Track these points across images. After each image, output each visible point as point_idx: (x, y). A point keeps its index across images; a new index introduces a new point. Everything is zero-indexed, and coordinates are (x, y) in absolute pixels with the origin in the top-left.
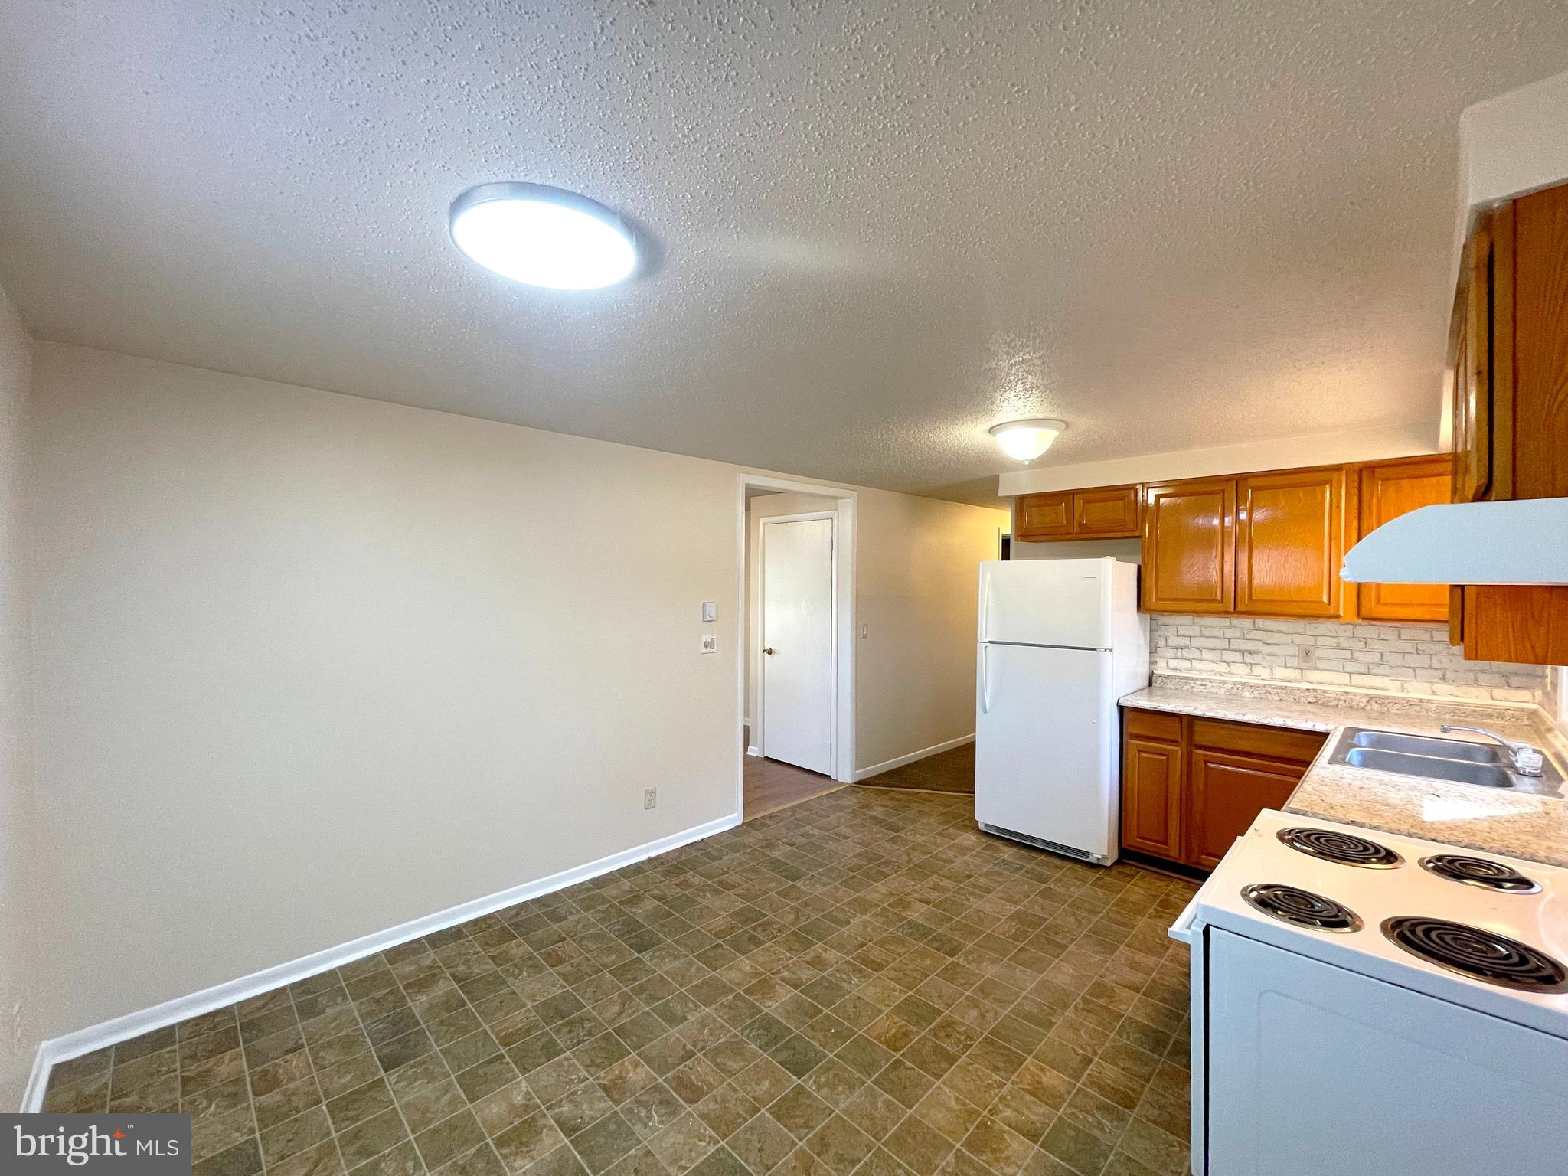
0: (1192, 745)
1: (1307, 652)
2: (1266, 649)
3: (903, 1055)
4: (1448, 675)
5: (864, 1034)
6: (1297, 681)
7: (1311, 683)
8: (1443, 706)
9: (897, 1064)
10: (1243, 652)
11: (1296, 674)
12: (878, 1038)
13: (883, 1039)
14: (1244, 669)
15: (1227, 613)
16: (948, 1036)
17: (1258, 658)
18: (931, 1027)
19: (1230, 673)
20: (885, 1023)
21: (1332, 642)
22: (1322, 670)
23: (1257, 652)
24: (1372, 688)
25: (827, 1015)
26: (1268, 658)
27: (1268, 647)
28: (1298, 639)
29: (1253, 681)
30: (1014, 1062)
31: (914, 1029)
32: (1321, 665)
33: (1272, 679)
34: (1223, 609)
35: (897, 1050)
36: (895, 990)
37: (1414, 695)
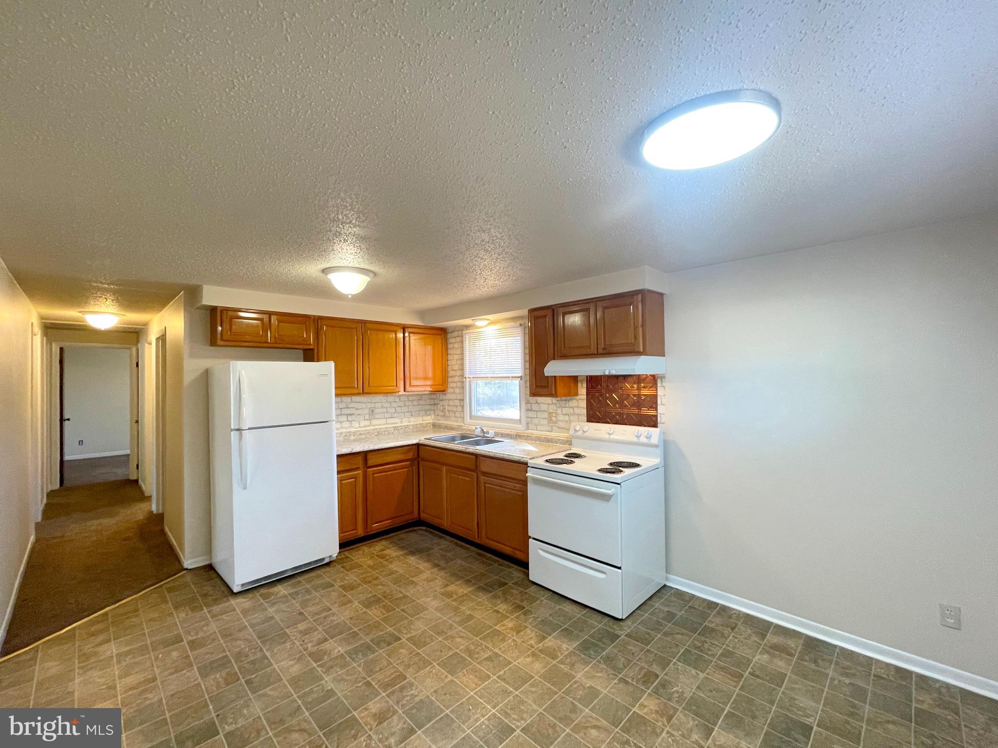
0: (366, 466)
1: (372, 411)
2: (356, 412)
4: (413, 413)
6: (369, 426)
7: (374, 426)
8: (414, 426)
10: (347, 415)
11: (367, 423)
14: (347, 424)
15: (359, 394)
17: (354, 417)
19: (342, 428)
21: (380, 405)
22: (378, 419)
23: (353, 414)
24: (394, 424)
26: (358, 416)
27: (357, 411)
28: (369, 405)
29: (353, 430)
32: (377, 416)
33: (360, 427)
34: (358, 392)
37: (405, 424)
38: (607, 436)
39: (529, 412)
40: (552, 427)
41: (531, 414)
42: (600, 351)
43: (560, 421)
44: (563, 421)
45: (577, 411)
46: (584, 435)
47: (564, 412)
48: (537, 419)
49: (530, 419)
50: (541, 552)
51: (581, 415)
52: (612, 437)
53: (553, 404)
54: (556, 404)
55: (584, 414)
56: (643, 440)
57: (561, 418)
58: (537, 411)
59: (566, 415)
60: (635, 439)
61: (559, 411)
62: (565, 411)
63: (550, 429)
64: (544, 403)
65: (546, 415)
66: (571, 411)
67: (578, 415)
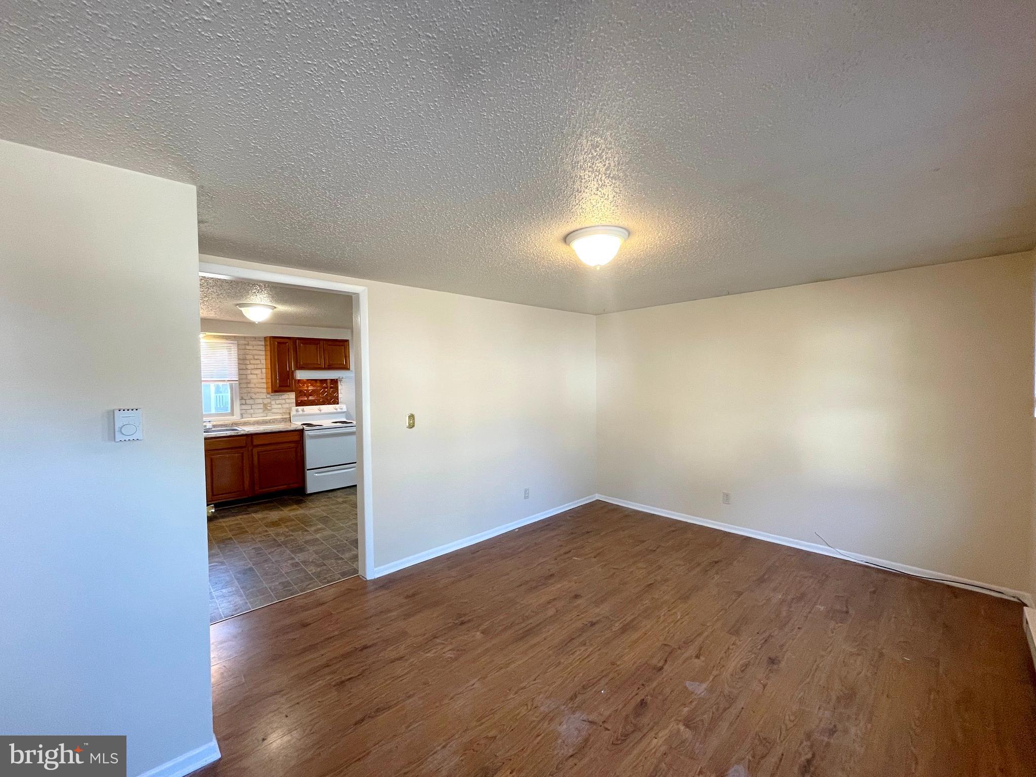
39: (243, 406)
40: (267, 413)
41: (244, 407)
43: (273, 409)
44: (277, 409)
45: (288, 401)
48: (252, 410)
49: (245, 411)
50: (315, 475)
51: (291, 403)
53: (267, 398)
54: (270, 398)
55: (293, 403)
56: (339, 410)
57: (276, 406)
58: (251, 404)
59: (279, 404)
60: (335, 411)
61: (273, 402)
62: (278, 402)
63: (265, 415)
64: (258, 398)
65: (262, 406)
66: (284, 401)
67: (289, 403)
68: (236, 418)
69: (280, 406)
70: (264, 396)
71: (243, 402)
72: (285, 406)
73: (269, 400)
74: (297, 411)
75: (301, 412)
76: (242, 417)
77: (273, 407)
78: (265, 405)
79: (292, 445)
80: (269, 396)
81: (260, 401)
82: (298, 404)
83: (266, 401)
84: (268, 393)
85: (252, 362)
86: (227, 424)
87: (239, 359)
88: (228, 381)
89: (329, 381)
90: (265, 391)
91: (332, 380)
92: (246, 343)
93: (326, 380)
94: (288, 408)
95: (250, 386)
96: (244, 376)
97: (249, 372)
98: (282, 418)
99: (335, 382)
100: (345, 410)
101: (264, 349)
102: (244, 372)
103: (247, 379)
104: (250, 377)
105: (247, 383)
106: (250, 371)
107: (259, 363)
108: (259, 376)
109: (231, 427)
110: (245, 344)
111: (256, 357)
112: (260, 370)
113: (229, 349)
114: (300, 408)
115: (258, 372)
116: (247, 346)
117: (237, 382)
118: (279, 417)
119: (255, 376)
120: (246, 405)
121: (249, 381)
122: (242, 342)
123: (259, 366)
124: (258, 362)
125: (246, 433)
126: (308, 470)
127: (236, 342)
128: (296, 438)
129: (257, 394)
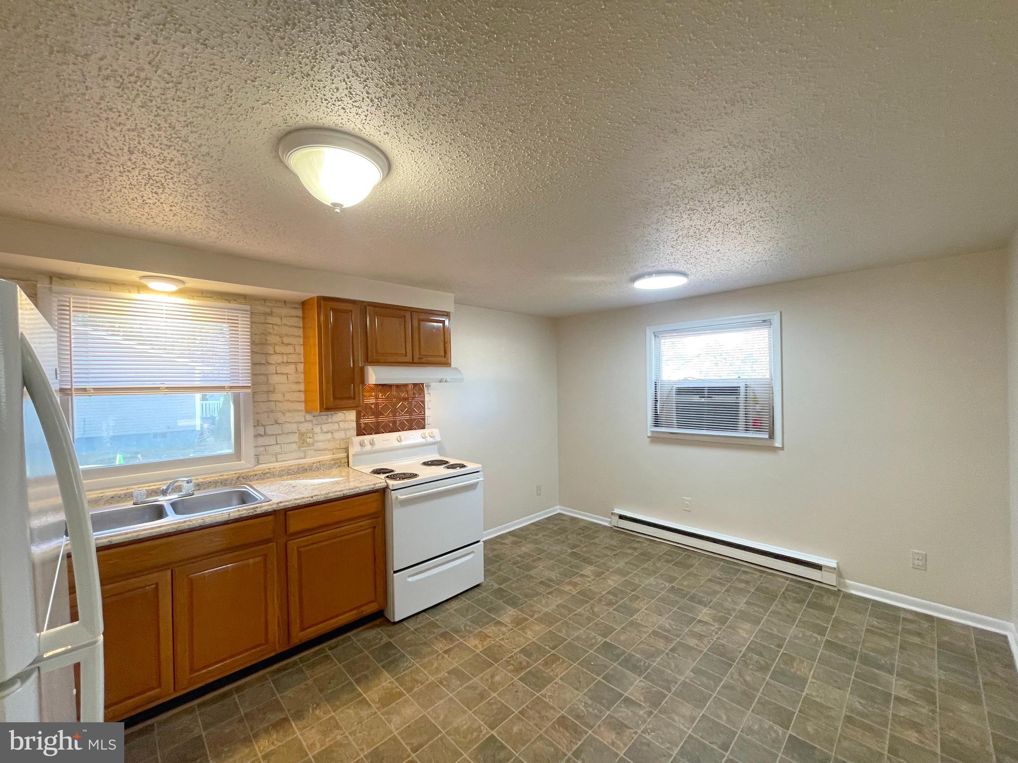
3: (550, 652)
5: (572, 663)
9: (553, 648)
12: (564, 661)
13: (561, 660)
16: (520, 663)
18: (529, 669)
20: (559, 671)
25: (598, 675)
30: (488, 651)
31: (541, 667)
35: (554, 655)
36: (550, 697)
38: (399, 444)
39: (259, 438)
40: (305, 452)
41: (261, 441)
42: (416, 360)
43: (317, 442)
44: (324, 441)
45: (343, 426)
46: (364, 450)
47: (325, 430)
48: (279, 446)
49: (262, 449)
50: (410, 579)
51: (349, 429)
52: (403, 443)
54: (312, 421)
55: (353, 428)
57: (321, 437)
58: (276, 435)
59: (328, 432)
61: (317, 429)
62: (325, 428)
63: (302, 455)
64: (290, 422)
65: (295, 438)
66: (336, 426)
67: (345, 430)
68: (245, 465)
69: (329, 436)
70: (300, 417)
71: (261, 430)
72: (338, 435)
73: (308, 426)
74: (362, 444)
75: (368, 447)
76: (258, 463)
77: (316, 438)
78: (302, 435)
79: (366, 523)
80: (309, 417)
81: (293, 427)
82: (360, 432)
83: (304, 427)
84: (308, 411)
85: (279, 349)
86: (226, 480)
87: (253, 343)
88: (231, 387)
89: (410, 387)
90: (302, 406)
91: (415, 385)
92: (268, 310)
93: (406, 385)
94: (343, 439)
95: (273, 397)
96: (263, 377)
97: (272, 369)
98: (334, 460)
99: (419, 388)
100: (438, 438)
101: (301, 325)
102: (263, 369)
103: (267, 383)
104: (275, 379)
105: (268, 392)
106: (274, 366)
107: (292, 351)
108: (292, 378)
109: (235, 485)
110: (266, 314)
111: (286, 340)
112: (293, 366)
113: (233, 322)
114: (367, 438)
115: (290, 369)
116: (269, 318)
117: (249, 391)
118: (327, 457)
119: (283, 379)
120: (266, 437)
121: (271, 389)
122: (261, 308)
123: (293, 358)
124: (290, 349)
125: (275, 507)
126: (395, 572)
127: (248, 307)
128: (373, 508)
129: (288, 414)
